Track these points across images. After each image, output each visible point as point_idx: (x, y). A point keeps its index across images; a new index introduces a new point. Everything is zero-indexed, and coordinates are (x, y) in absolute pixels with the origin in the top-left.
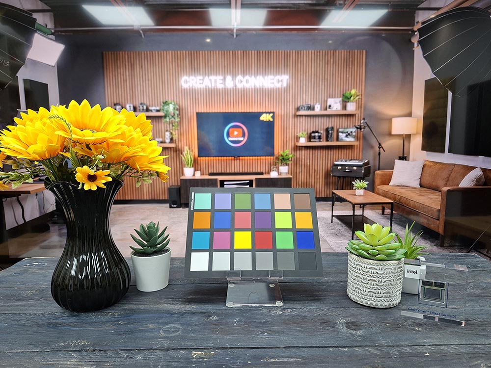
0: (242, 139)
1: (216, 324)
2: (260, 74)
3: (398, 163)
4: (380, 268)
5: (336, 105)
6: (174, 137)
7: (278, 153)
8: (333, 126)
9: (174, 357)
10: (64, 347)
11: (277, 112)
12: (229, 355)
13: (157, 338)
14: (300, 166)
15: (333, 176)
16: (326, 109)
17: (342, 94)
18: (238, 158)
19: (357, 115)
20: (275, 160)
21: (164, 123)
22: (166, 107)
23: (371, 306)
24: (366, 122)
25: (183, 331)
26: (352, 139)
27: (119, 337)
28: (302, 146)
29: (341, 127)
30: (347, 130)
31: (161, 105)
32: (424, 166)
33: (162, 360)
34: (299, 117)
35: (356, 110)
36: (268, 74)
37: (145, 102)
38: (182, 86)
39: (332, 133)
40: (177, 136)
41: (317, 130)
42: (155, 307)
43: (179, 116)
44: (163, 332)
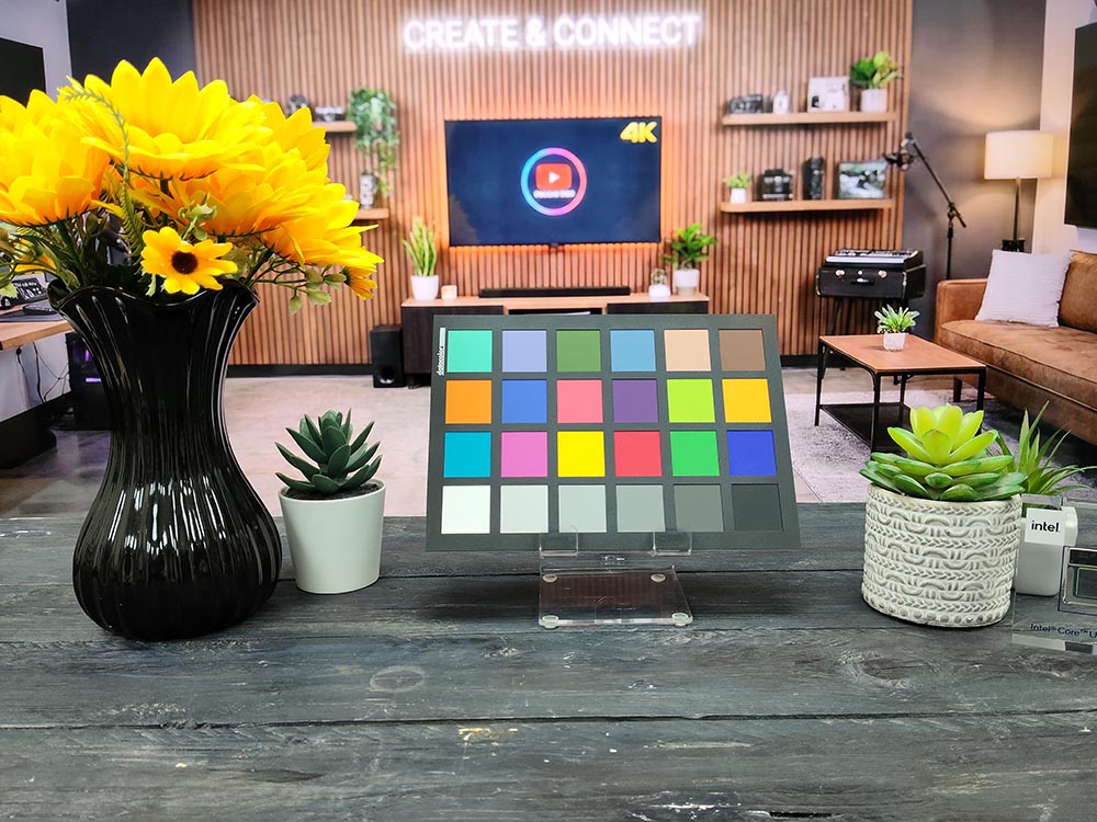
0: (569, 194)
1: (517, 664)
2: (621, 10)
3: (1000, 258)
4: (955, 521)
5: (832, 99)
6: (383, 189)
7: (672, 234)
8: (823, 155)
9: (412, 740)
10: (118, 718)
11: (670, 116)
12: (556, 733)
13: (362, 696)
14: (733, 269)
15: (821, 296)
16: (806, 110)
17: (848, 63)
18: (560, 248)
19: (890, 126)
20: (661, 251)
21: (356, 151)
22: (361, 108)
23: (930, 623)
24: (914, 145)
25: (431, 681)
26: (877, 193)
27: (262, 695)
28: (738, 214)
29: (845, 158)
30: (862, 167)
31: (347, 101)
32: (1071, 267)
33: (381, 747)
34: (728, 133)
35: (888, 110)
36: (644, 10)
37: (305, 95)
38: (404, 48)
39: (820, 176)
40: (391, 187)
41: (779, 167)
42: (350, 627)
43: (398, 133)
44: (377, 682)
